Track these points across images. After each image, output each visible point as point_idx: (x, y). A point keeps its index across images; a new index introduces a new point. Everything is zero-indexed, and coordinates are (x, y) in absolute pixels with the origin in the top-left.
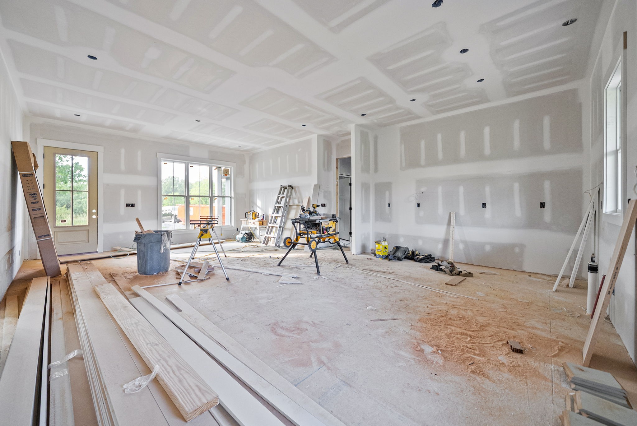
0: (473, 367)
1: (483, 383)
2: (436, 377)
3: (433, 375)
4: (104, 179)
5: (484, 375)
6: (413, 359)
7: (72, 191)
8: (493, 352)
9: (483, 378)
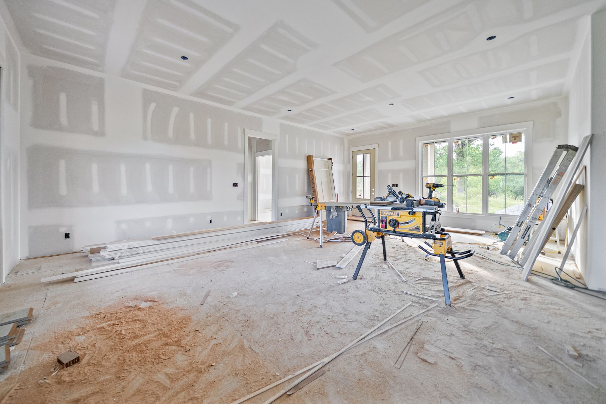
0: (102, 316)
1: (90, 312)
2: (121, 297)
3: (123, 297)
4: (380, 166)
5: (92, 316)
6: (144, 295)
7: (363, 176)
8: (92, 339)
9: (91, 315)
